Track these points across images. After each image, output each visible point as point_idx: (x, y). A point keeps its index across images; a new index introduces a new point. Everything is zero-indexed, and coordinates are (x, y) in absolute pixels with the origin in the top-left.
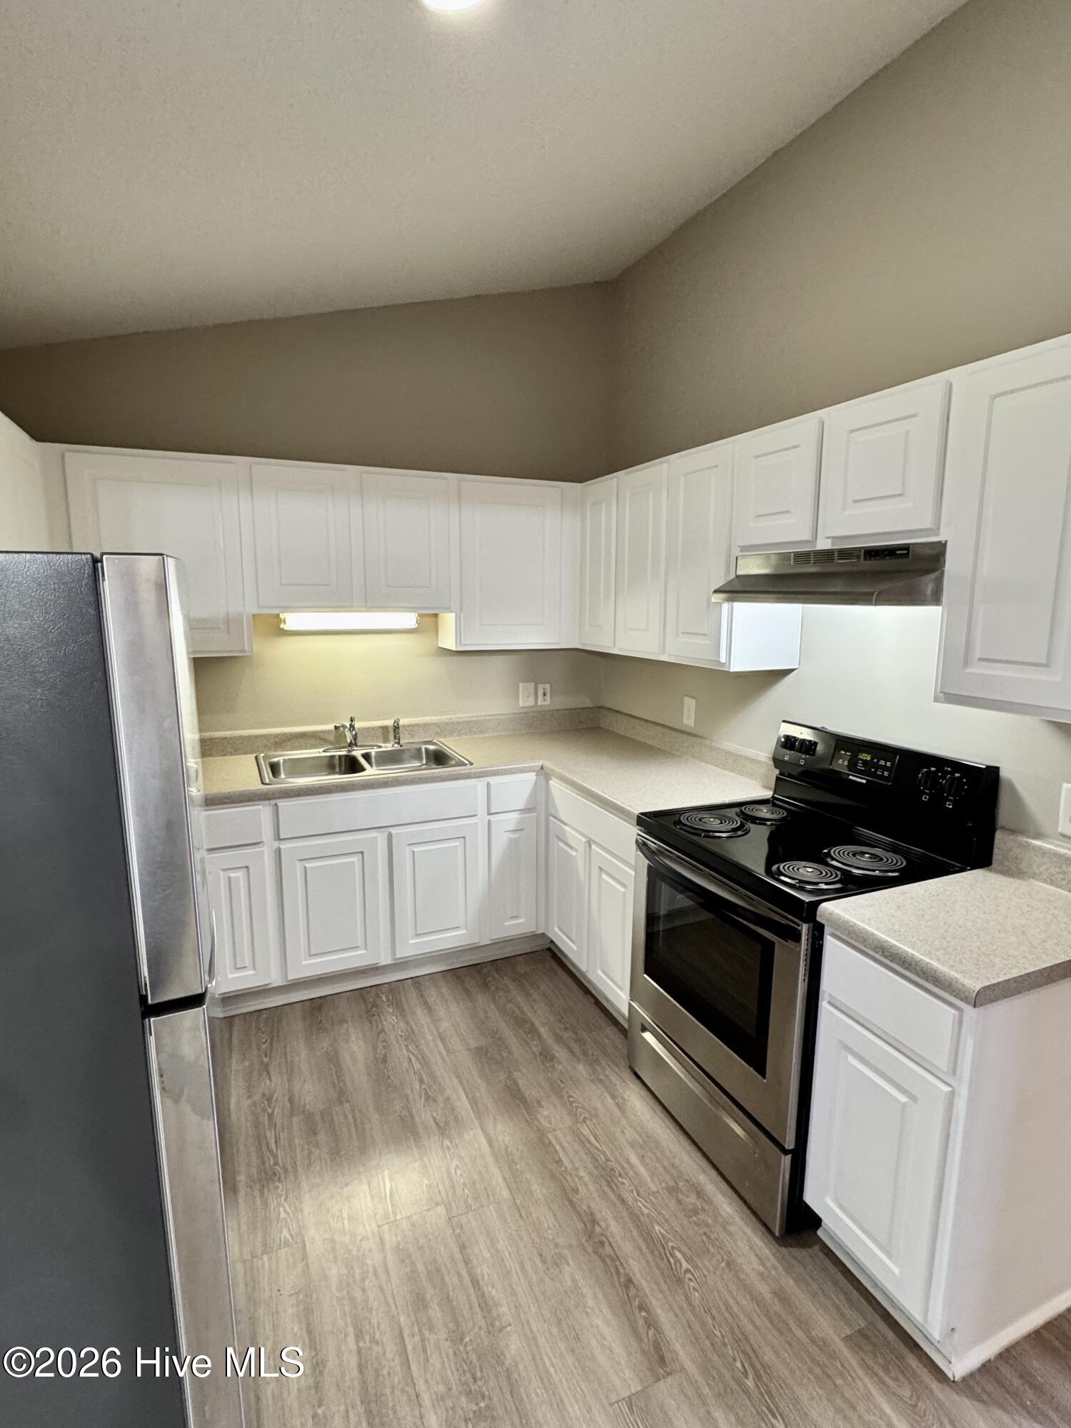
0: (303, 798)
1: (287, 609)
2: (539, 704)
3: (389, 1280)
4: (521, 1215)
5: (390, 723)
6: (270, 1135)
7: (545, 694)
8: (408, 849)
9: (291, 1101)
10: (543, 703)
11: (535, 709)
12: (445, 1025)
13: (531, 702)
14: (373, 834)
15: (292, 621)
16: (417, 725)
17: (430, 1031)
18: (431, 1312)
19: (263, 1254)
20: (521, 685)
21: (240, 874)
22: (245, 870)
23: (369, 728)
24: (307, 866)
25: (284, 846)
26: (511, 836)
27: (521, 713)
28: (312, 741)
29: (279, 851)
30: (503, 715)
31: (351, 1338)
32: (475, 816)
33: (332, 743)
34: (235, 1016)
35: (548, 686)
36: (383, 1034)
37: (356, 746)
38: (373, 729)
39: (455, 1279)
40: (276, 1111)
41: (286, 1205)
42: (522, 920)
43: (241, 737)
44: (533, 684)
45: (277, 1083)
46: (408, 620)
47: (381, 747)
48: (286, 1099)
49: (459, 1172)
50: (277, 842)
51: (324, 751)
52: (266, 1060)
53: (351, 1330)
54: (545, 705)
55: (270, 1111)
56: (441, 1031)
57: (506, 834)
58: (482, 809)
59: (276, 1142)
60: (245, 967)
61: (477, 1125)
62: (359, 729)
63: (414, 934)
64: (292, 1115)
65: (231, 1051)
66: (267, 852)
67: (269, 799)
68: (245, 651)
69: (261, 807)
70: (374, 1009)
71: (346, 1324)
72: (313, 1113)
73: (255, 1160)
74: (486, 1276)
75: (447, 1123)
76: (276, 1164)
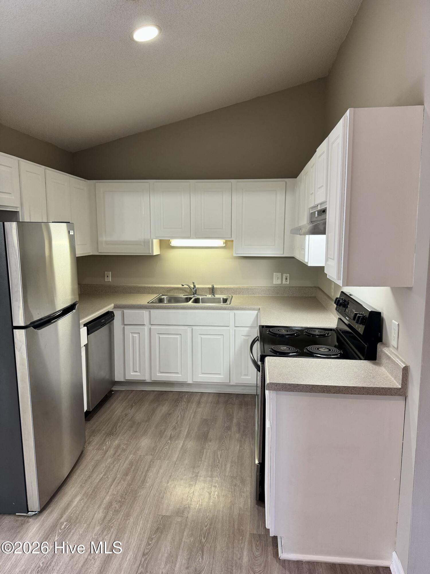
0: (160, 310)
1: (173, 238)
2: (283, 283)
3: (122, 466)
4: (174, 466)
5: (211, 286)
6: (119, 424)
7: (286, 279)
8: (199, 336)
9: (132, 417)
10: (285, 283)
11: (281, 286)
12: (200, 410)
13: (279, 282)
14: (186, 328)
15: (174, 242)
16: (224, 288)
17: (193, 409)
18: (127, 477)
19: (95, 450)
20: (274, 273)
21: (136, 335)
22: (139, 334)
23: (203, 288)
24: (160, 336)
25: (152, 327)
26: (245, 338)
27: (274, 287)
28: (181, 291)
29: (150, 329)
30: (264, 287)
31: (102, 475)
32: (229, 326)
33: (189, 293)
34: (133, 390)
35: (288, 275)
36: (176, 407)
37: (196, 294)
38: (205, 288)
39: (140, 473)
40: (125, 419)
41: (110, 441)
42: (250, 377)
43: (155, 287)
44: (281, 273)
45: (132, 411)
46: (220, 243)
47: (206, 296)
48: (131, 416)
49: (166, 450)
50: (150, 325)
51: (183, 296)
52: (134, 405)
53: (104, 473)
54: (286, 284)
55: (124, 418)
56: (196, 411)
57: (242, 336)
58: (232, 324)
59: (119, 426)
60: (137, 371)
61: (183, 440)
62: (198, 288)
63: (201, 373)
64: (129, 421)
65: (125, 400)
66: (146, 328)
67: (148, 309)
68: (150, 253)
69: (145, 311)
70: (180, 399)
71: (103, 472)
72: (136, 422)
73: (110, 429)
74: (150, 475)
75: (174, 437)
76: (115, 431)
